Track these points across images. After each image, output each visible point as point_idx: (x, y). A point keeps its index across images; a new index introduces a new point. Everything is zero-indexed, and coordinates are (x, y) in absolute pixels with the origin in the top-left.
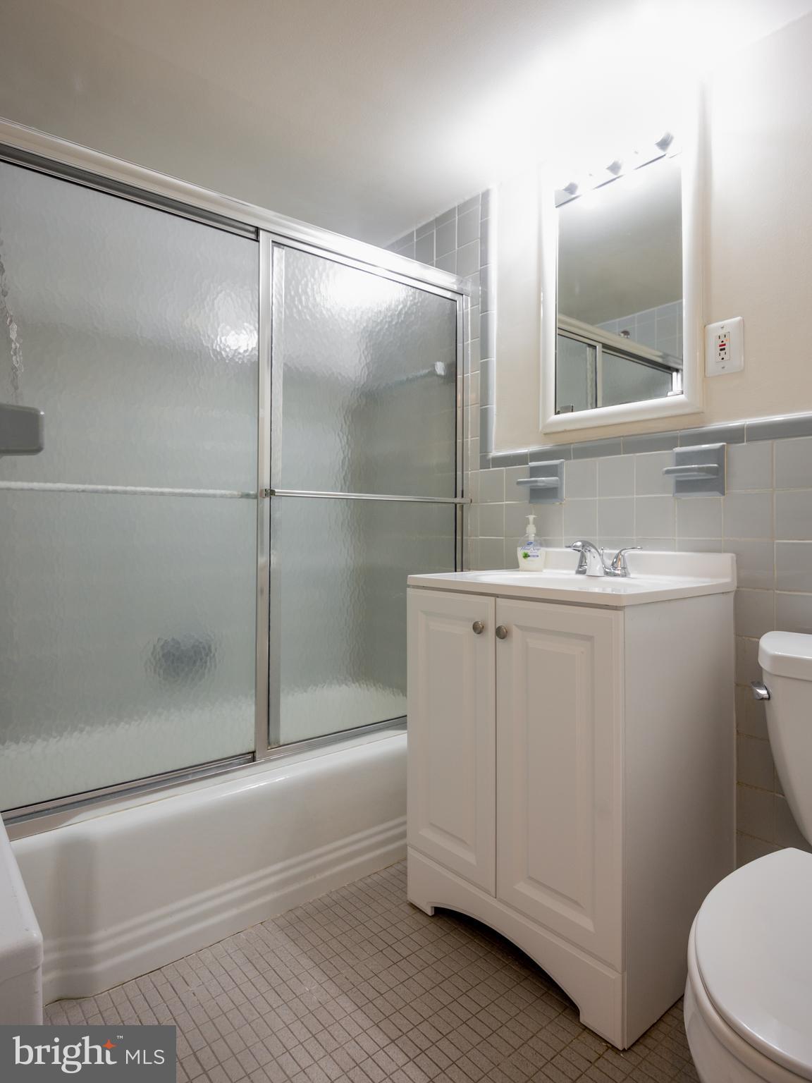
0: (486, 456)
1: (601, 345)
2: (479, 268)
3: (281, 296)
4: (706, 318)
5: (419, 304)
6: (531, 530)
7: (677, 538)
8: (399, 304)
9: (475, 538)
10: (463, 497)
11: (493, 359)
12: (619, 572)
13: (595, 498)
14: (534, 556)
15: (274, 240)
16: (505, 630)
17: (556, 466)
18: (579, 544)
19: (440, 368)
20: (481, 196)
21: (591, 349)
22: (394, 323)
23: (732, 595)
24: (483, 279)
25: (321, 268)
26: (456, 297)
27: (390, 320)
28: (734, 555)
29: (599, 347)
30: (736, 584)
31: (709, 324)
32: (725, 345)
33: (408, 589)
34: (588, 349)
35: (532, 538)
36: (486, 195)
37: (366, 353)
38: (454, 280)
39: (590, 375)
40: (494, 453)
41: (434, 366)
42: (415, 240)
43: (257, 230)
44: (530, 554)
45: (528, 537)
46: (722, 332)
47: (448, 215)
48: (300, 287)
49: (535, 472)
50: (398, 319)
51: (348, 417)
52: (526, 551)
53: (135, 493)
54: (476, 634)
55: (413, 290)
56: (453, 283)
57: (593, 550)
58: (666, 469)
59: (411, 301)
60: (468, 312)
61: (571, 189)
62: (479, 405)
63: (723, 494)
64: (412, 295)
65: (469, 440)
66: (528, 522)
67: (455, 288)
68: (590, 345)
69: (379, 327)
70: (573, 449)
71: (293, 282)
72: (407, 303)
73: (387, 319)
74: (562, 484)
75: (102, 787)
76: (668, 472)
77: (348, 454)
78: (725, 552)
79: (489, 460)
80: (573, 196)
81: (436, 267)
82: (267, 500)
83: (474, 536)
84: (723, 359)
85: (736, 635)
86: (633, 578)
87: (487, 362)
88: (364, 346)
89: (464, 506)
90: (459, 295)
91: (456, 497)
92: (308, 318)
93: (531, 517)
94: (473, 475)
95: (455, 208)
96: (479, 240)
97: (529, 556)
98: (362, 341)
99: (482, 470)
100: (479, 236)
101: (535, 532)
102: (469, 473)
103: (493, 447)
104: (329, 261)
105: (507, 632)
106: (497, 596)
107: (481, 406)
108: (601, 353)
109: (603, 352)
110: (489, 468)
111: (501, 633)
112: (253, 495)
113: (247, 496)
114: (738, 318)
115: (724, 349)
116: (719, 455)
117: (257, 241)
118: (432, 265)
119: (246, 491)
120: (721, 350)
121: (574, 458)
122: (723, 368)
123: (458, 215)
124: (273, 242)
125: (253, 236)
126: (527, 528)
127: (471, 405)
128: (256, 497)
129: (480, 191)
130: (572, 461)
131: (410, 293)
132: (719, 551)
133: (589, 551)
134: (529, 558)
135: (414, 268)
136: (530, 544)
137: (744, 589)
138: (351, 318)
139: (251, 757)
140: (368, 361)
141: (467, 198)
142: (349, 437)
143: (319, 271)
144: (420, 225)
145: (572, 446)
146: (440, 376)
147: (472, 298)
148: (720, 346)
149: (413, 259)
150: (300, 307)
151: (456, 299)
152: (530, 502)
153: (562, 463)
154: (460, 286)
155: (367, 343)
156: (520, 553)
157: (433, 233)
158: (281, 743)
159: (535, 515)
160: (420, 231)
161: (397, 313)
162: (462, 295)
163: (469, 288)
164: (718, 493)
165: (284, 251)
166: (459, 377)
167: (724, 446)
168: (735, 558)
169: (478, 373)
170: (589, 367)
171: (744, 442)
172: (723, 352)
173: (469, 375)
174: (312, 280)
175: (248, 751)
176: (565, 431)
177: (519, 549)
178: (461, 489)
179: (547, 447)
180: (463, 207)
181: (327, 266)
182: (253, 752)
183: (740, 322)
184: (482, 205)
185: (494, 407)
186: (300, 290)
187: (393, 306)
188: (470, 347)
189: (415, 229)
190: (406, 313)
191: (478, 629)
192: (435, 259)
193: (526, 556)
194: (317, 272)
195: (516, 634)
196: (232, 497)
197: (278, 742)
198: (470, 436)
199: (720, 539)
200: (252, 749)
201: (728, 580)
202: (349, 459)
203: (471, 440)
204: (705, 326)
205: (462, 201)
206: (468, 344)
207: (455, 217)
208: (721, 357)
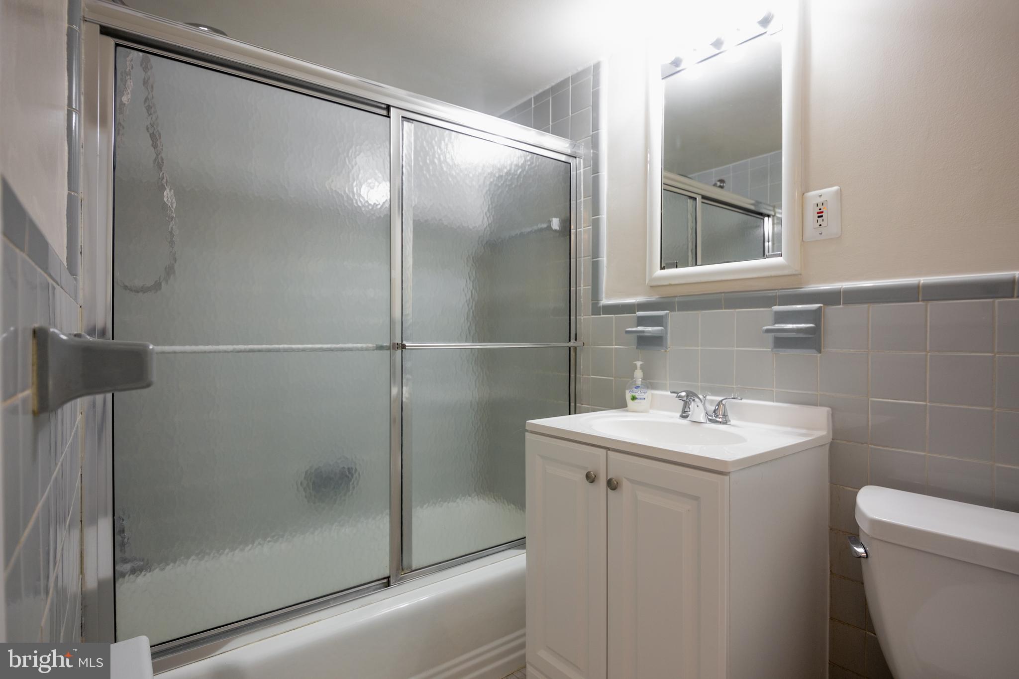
0: (597, 303)
1: (700, 197)
2: (591, 133)
3: (410, 166)
4: (804, 185)
5: (536, 168)
6: (639, 374)
7: (775, 390)
8: (518, 169)
9: (587, 376)
10: (576, 340)
11: (604, 216)
12: (720, 420)
13: (698, 348)
14: (641, 399)
15: (403, 116)
16: (615, 482)
17: (661, 317)
18: (683, 394)
19: (556, 224)
20: (592, 67)
21: (692, 200)
22: (513, 186)
23: (827, 447)
24: (595, 143)
25: (446, 139)
26: (570, 160)
27: (510, 183)
28: (829, 409)
29: (699, 199)
30: (831, 437)
31: (808, 192)
32: (822, 212)
33: (526, 433)
34: (689, 200)
35: (639, 382)
36: (597, 67)
37: (488, 215)
38: (567, 145)
39: (691, 224)
40: (605, 301)
41: (550, 222)
42: (533, 106)
43: (388, 108)
44: (637, 397)
45: (635, 381)
46: (820, 200)
47: (563, 84)
48: (428, 158)
49: (641, 321)
50: (518, 182)
51: (472, 274)
52: (634, 394)
53: (278, 350)
54: (588, 483)
55: (531, 155)
56: (567, 147)
57: (697, 400)
58: (765, 328)
59: (529, 165)
60: (581, 172)
61: (676, 63)
62: (590, 257)
63: (820, 351)
64: (529, 160)
65: (582, 288)
66: (635, 367)
67: (569, 151)
68: (691, 197)
69: (500, 190)
70: (677, 302)
71: (422, 154)
72: (525, 167)
73: (508, 183)
74: (667, 334)
75: (252, 616)
76: (768, 331)
77: (472, 307)
78: (821, 405)
79: (600, 307)
80: (678, 69)
81: (552, 134)
82: (399, 352)
83: (586, 378)
84: (820, 225)
85: (831, 483)
86: (733, 426)
87: (598, 218)
88: (487, 208)
89: (577, 348)
90: (572, 158)
91: (570, 341)
92: (435, 185)
93: (639, 363)
94: (585, 319)
95: (569, 78)
96: (591, 108)
97: (637, 399)
98: (485, 203)
99: (592, 316)
100: (591, 104)
101: (642, 377)
102: (582, 318)
103: (604, 295)
104: (454, 133)
105: (617, 483)
106: (608, 449)
107: (592, 259)
108: (701, 203)
109: (702, 202)
110: (600, 315)
111: (612, 485)
112: (386, 346)
113: (380, 348)
114: (836, 188)
115: (822, 216)
116: (816, 317)
117: (389, 117)
118: (547, 131)
119: (380, 343)
120: (819, 217)
121: (678, 310)
122: (821, 234)
123: (572, 85)
124: (403, 117)
125: (385, 112)
126: (635, 373)
127: (584, 257)
128: (388, 348)
129: (592, 63)
130: (677, 313)
131: (528, 158)
132: (815, 404)
133: (694, 400)
134: (636, 401)
135: (531, 135)
136: (637, 387)
137: (838, 441)
138: (474, 183)
139: (386, 582)
140: (490, 222)
141: (580, 69)
142: (474, 291)
143: (444, 142)
144: (537, 93)
145: (676, 299)
146: (556, 231)
147: (584, 160)
148: (818, 213)
149: (531, 127)
150: (428, 176)
151: (570, 161)
152: (637, 348)
153: (667, 314)
154: (573, 150)
155: (489, 206)
156: (628, 395)
157: (549, 100)
158: (414, 568)
159: (641, 361)
160: (537, 98)
161: (516, 177)
162: (576, 157)
163: (582, 151)
164: (814, 351)
165: (413, 125)
166: (573, 231)
167: (821, 307)
168: (831, 412)
169: (590, 229)
170: (689, 216)
171: (840, 305)
172: (821, 219)
173: (582, 231)
174: (439, 151)
175: (383, 577)
176: (670, 285)
177: (627, 392)
178: (574, 333)
179: (653, 299)
180: (576, 77)
181: (453, 137)
182: (388, 578)
183: (837, 192)
184: (593, 76)
185: (604, 259)
186: (428, 161)
187: (513, 171)
188: (582, 204)
189: (533, 97)
190: (524, 176)
191: (591, 478)
192: (551, 124)
193: (634, 398)
194: (443, 142)
195: (626, 485)
196: (367, 349)
197: (410, 567)
198: (582, 286)
199: (816, 393)
200: (387, 575)
201: (823, 433)
202: (473, 312)
203: (583, 288)
204: (803, 194)
205: (575, 72)
206: (581, 202)
207: (569, 86)
208: (819, 224)
